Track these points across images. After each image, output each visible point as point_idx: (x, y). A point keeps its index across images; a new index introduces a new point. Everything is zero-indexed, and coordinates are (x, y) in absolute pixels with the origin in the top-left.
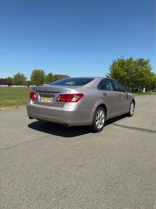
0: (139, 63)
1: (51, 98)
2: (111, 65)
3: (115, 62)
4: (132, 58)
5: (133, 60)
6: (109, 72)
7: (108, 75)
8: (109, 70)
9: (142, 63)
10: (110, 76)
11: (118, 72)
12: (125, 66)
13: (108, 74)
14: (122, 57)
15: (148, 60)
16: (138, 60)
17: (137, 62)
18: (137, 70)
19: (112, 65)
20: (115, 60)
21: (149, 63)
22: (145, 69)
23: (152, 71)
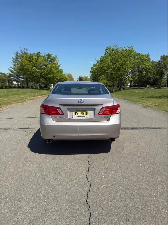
0: (47, 58)
1: (89, 112)
2: (13, 58)
3: (18, 55)
4: (39, 52)
5: (41, 55)
6: (13, 67)
7: (12, 70)
8: (12, 63)
9: (50, 59)
10: (15, 70)
11: (26, 67)
12: (34, 61)
13: (11, 68)
14: (26, 50)
15: (56, 56)
16: (46, 55)
17: (45, 57)
18: (46, 66)
19: (15, 58)
20: (17, 52)
21: (57, 60)
22: (54, 66)
23: (60, 68)
